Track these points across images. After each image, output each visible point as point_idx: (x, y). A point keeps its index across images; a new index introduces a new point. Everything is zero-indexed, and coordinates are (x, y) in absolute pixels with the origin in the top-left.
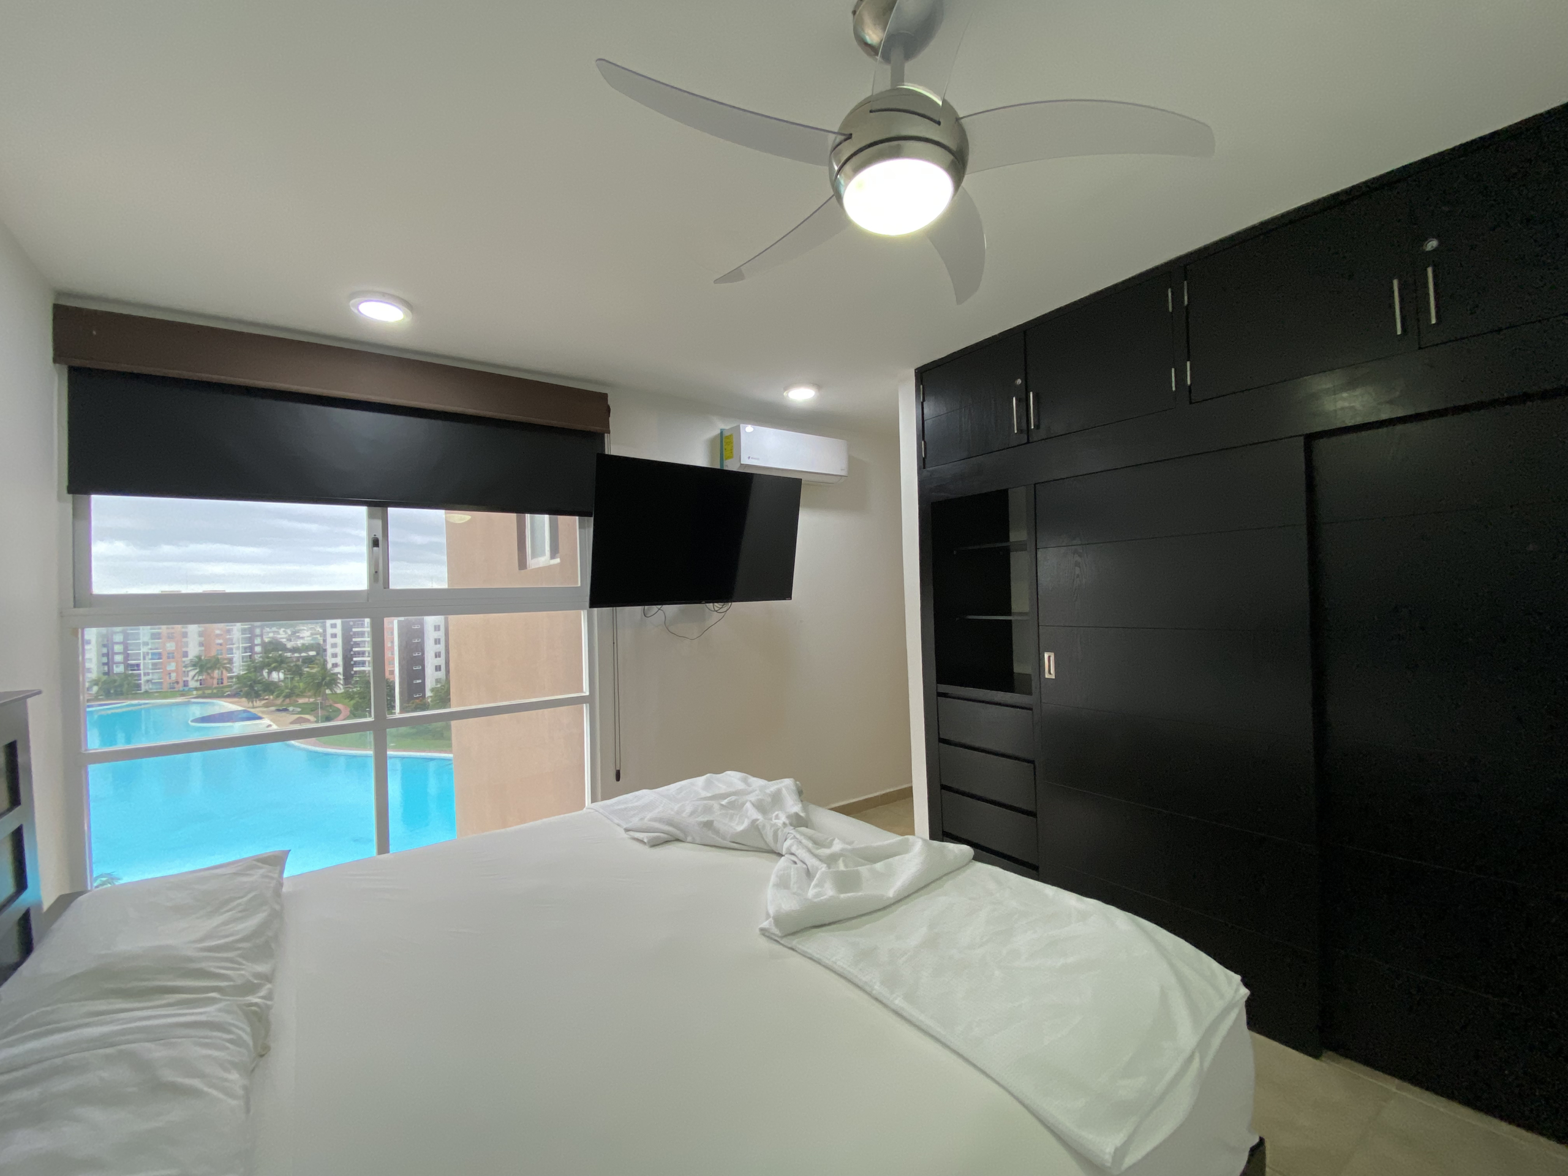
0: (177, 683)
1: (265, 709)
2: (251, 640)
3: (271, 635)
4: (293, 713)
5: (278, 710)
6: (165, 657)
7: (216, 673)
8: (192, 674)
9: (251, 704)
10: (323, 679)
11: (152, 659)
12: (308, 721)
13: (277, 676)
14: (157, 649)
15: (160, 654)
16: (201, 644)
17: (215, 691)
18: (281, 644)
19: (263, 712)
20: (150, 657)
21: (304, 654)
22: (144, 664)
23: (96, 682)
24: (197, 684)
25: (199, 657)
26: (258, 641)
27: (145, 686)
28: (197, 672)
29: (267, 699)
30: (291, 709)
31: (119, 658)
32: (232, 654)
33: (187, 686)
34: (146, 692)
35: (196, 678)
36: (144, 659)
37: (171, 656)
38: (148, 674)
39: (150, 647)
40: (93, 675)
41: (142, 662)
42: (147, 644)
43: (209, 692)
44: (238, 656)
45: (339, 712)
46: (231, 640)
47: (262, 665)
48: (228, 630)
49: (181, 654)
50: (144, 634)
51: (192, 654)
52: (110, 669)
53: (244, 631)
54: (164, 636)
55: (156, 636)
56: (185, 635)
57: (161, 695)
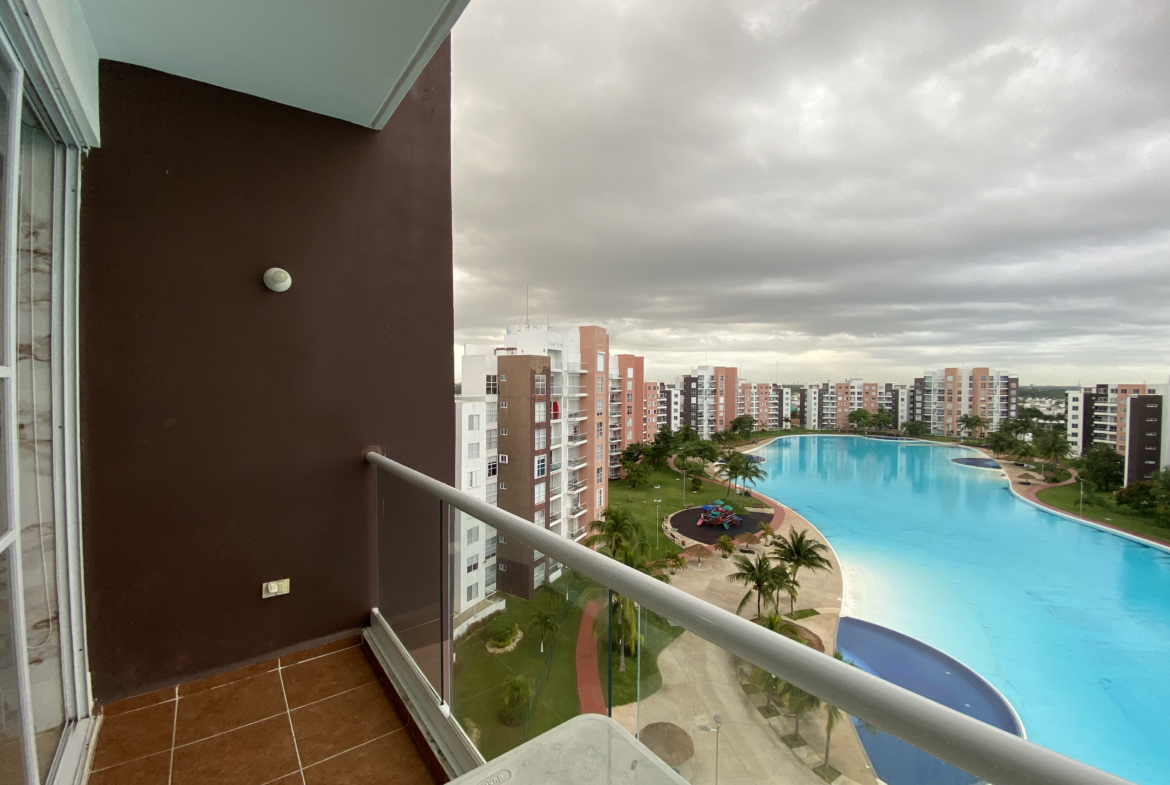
0: (953, 432)
1: (1006, 462)
2: (1007, 406)
3: (1038, 404)
4: (1028, 469)
6: (946, 413)
7: (978, 429)
8: (962, 426)
9: (995, 456)
10: (1053, 445)
11: (938, 414)
12: (1033, 478)
13: (1028, 437)
14: (941, 407)
15: (943, 411)
16: (970, 407)
17: (976, 442)
18: (1038, 411)
19: (1004, 464)
20: (937, 412)
21: (1054, 422)
23: (904, 425)
24: (966, 435)
25: (966, 416)
26: (1013, 407)
27: (933, 431)
28: (965, 426)
29: (1008, 454)
30: (1025, 465)
31: (918, 411)
32: (992, 416)
33: (960, 435)
34: (933, 435)
35: (964, 431)
36: (933, 413)
37: (950, 413)
38: (934, 424)
39: (937, 405)
40: (905, 420)
41: (932, 415)
42: (935, 403)
43: (972, 441)
44: (996, 418)
45: (1069, 476)
46: (992, 405)
47: (1014, 427)
48: (990, 398)
49: (956, 413)
50: (934, 397)
51: (963, 413)
52: (914, 418)
53: (1002, 399)
54: (946, 399)
55: (941, 399)
56: (959, 399)
57: (942, 439)
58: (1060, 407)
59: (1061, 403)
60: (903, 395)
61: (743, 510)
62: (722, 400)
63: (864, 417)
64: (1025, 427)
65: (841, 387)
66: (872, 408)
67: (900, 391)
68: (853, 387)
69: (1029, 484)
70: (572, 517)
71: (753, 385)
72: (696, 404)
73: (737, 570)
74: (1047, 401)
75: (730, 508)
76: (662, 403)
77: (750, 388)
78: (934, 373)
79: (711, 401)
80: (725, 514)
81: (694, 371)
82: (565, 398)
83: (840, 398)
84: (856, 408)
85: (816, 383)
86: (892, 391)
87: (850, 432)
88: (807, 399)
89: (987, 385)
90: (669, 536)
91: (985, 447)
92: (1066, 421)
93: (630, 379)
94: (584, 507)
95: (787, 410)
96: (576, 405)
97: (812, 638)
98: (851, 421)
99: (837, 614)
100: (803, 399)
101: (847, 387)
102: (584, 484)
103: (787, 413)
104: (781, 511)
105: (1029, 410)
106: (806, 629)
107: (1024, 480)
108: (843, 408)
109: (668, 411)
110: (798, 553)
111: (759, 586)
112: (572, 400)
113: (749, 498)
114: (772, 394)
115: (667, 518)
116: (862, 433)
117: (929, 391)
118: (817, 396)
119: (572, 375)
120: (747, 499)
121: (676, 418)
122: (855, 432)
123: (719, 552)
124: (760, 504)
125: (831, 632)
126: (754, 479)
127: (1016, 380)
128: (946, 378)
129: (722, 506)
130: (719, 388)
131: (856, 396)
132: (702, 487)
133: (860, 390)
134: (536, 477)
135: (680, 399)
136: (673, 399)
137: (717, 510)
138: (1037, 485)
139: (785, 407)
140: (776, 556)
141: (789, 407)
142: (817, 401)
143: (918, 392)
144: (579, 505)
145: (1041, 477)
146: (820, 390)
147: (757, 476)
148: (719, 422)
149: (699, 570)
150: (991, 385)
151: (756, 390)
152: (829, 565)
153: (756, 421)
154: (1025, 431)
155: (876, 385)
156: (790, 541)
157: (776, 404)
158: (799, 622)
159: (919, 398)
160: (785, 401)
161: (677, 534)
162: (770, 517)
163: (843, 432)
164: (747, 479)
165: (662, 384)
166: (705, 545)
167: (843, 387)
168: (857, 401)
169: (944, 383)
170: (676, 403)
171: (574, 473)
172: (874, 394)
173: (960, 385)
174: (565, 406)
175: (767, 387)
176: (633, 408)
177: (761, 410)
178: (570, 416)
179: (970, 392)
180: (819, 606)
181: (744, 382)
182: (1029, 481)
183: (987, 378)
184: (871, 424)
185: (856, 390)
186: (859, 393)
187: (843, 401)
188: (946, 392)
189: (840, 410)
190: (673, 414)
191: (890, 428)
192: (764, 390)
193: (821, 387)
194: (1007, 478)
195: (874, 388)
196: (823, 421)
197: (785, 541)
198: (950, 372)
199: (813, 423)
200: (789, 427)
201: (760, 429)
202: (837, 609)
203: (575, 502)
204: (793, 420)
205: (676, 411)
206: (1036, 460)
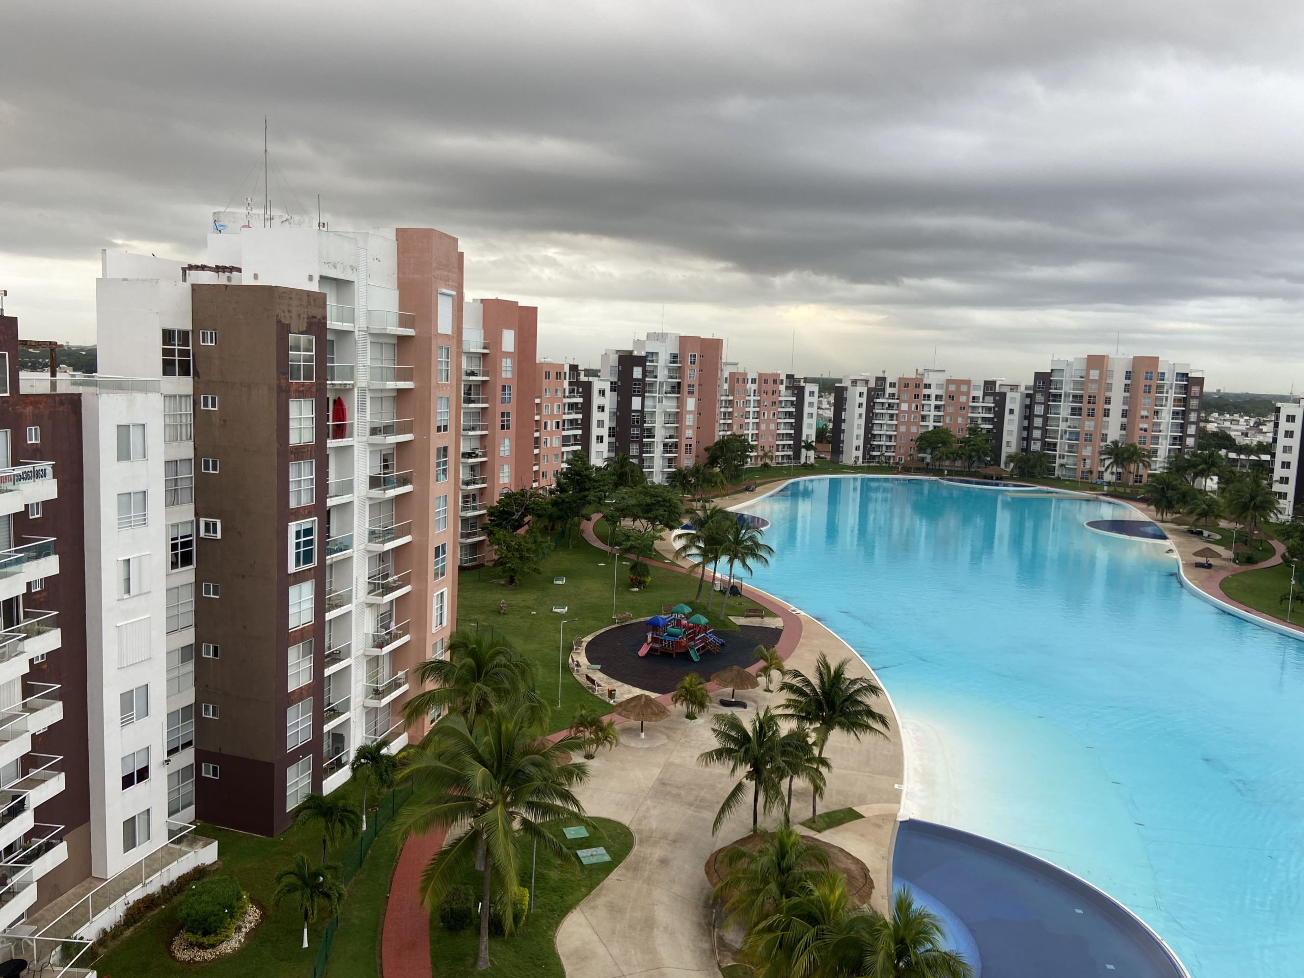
0: (1091, 472)
1: (1176, 527)
2: (1183, 427)
3: (1227, 424)
4: (1208, 540)
5: (1191, 532)
6: (1082, 437)
7: (1132, 467)
8: (1107, 463)
9: (1159, 516)
10: (1253, 498)
11: (1069, 439)
12: (1218, 556)
13: (1212, 484)
14: (1075, 427)
15: (1078, 433)
16: (1123, 427)
17: (1128, 490)
18: (1229, 438)
19: (1171, 531)
20: (1067, 436)
21: (1253, 457)
22: (1061, 443)
23: (1010, 458)
24: (1113, 478)
25: (1115, 443)
26: (1192, 430)
27: (1059, 470)
28: (1111, 463)
29: (1180, 513)
30: (1206, 533)
31: (1037, 434)
32: (1157, 444)
33: (1102, 478)
34: (1058, 478)
35: (1109, 470)
36: (1061, 438)
37: (1089, 438)
38: (1062, 457)
39: (1068, 424)
40: (1013, 449)
41: (1059, 441)
42: (1067, 420)
43: (1121, 490)
44: (1164, 448)
45: (1272, 552)
46: (1159, 424)
47: (1191, 465)
48: (1156, 413)
49: (1099, 437)
50: (1065, 408)
51: (1110, 439)
52: (1028, 445)
53: (1175, 413)
54: (1085, 412)
55: (1076, 411)
56: (1106, 413)
57: (1073, 485)
58: (1261, 432)
59: (1264, 424)
60: (1014, 402)
61: (726, 624)
62: (691, 404)
63: (944, 443)
64: (1207, 466)
65: (907, 386)
66: (958, 425)
67: (1009, 395)
68: (928, 386)
69: (1209, 566)
70: (377, 652)
71: (750, 377)
72: (642, 411)
73: (715, 743)
74: (1242, 420)
75: (703, 620)
76: (572, 406)
77: (745, 381)
78: (1068, 364)
79: (670, 405)
80: (694, 630)
81: (637, 342)
82: (363, 390)
83: (904, 407)
84: (931, 424)
85: (865, 375)
86: (995, 394)
87: (918, 470)
88: (848, 406)
89: (1154, 389)
90: (583, 680)
91: (1143, 500)
92: (1273, 456)
93: (507, 355)
94: (405, 630)
95: (810, 425)
96: (388, 406)
97: (853, 867)
98: (921, 449)
99: (895, 816)
100: (840, 405)
101: (917, 386)
102: (404, 581)
103: (809, 432)
104: (794, 621)
105: (1214, 434)
106: (841, 850)
107: (1202, 560)
108: (908, 424)
109: (585, 424)
110: (832, 706)
111: (756, 774)
112: (379, 396)
113: (738, 599)
114: (785, 395)
115: (579, 643)
116: (938, 472)
117: (1057, 397)
118: (864, 400)
119: (378, 338)
120: (733, 601)
121: (600, 439)
122: (926, 470)
123: (681, 708)
124: (758, 609)
125: (884, 851)
126: (750, 561)
127: (1200, 381)
128: (1088, 374)
129: (688, 617)
130: (687, 381)
131: (933, 402)
132: (649, 579)
133: (940, 392)
134: (292, 568)
135: (609, 401)
136: (596, 400)
137: (679, 622)
138: (1222, 568)
139: (806, 421)
140: (790, 711)
141: (814, 421)
142: (863, 410)
143: (1039, 398)
144: (393, 627)
145: (1229, 554)
146: (869, 390)
147: (755, 555)
148: (683, 448)
149: (640, 745)
150: (1160, 388)
151: (754, 387)
152: (884, 723)
153: (753, 448)
154: (1205, 474)
155: (968, 383)
156: (815, 681)
157: (790, 414)
158: (828, 837)
159: (1039, 410)
160: (807, 410)
161: (598, 676)
162: (776, 634)
163: (906, 470)
164: (737, 563)
165: (574, 368)
166: (653, 695)
167: (912, 386)
168: (933, 413)
169: (1082, 382)
170: (601, 408)
171: (382, 557)
172: (963, 399)
173: (1109, 387)
174: (362, 410)
175: (776, 381)
176: (513, 419)
177: (763, 427)
178: (374, 431)
179: (1126, 401)
180: (863, 801)
181: (733, 369)
182: (1211, 561)
183: (1154, 376)
184: (956, 456)
185: (933, 392)
186: (938, 397)
187: (909, 412)
188: (1086, 399)
189: (903, 429)
190: (595, 431)
191: (987, 464)
192: (769, 387)
193: (872, 384)
194: (1176, 556)
195: (964, 388)
196: (873, 448)
197: (808, 683)
198: (1096, 362)
199: (855, 453)
200: (812, 460)
201: (760, 463)
202: (895, 805)
203: (384, 620)
204: (820, 447)
205: (600, 424)
206: (1223, 524)
